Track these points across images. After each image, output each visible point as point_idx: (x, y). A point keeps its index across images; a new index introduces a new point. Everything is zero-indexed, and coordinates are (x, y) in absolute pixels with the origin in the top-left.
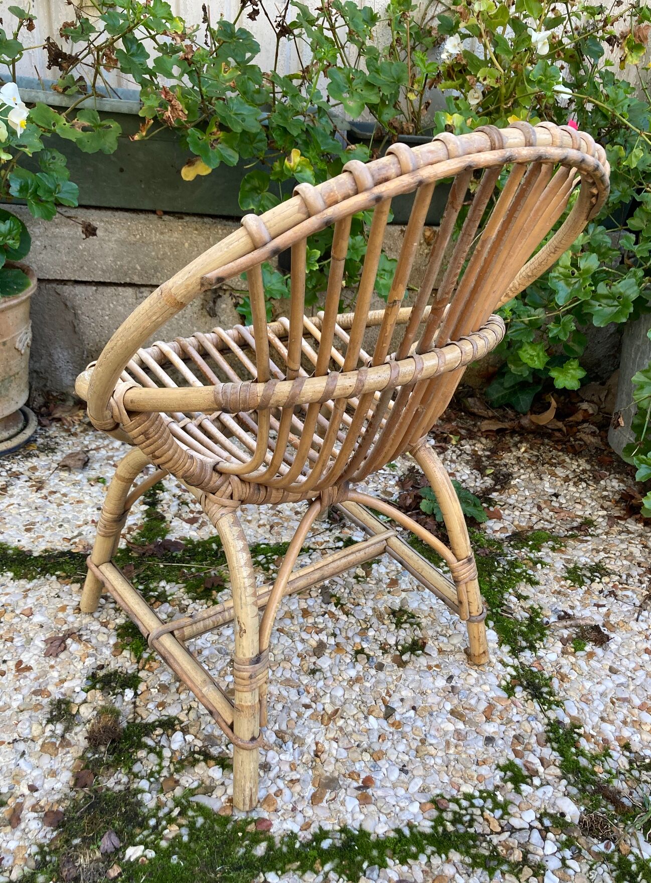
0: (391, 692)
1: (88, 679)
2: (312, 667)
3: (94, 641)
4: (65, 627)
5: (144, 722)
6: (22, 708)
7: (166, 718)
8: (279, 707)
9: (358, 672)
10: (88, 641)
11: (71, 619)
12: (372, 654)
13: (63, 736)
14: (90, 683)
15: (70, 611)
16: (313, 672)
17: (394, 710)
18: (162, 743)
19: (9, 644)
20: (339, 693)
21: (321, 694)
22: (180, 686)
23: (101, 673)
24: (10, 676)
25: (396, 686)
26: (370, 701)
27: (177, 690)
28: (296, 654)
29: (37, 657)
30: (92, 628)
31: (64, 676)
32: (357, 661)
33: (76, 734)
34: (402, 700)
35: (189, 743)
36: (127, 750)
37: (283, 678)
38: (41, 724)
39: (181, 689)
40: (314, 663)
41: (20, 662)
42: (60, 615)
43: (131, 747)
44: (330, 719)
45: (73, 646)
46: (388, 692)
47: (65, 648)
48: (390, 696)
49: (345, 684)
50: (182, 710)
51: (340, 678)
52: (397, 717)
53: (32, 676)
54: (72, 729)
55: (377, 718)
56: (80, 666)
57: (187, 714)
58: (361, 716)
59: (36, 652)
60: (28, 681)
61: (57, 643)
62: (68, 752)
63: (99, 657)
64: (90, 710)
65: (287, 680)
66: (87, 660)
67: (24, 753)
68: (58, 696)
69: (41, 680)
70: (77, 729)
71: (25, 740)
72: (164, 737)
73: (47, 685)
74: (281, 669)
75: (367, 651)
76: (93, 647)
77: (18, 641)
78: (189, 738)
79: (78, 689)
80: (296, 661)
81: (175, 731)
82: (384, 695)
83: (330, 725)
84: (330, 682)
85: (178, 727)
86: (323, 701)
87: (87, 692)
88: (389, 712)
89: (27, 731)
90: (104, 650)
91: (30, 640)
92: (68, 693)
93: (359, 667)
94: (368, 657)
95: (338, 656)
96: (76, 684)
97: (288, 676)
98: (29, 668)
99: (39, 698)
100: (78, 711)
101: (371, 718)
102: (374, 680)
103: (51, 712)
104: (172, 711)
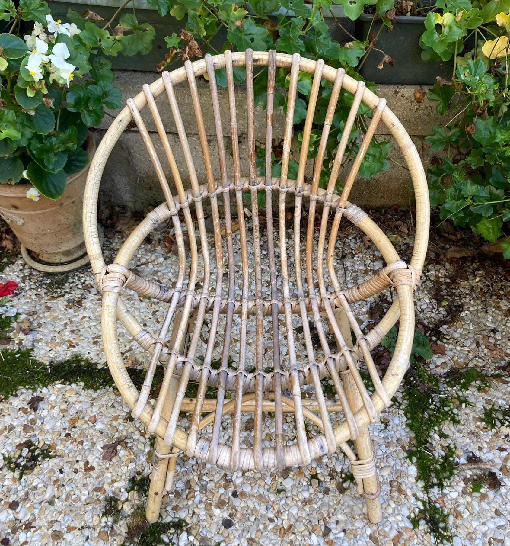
0: (331, 515)
1: (129, 481)
2: (280, 487)
3: (135, 449)
4: (117, 435)
5: (163, 522)
6: (87, 502)
7: (177, 520)
8: (252, 519)
9: (311, 494)
10: (131, 448)
11: (121, 428)
12: (322, 479)
13: (112, 528)
14: (131, 485)
15: (120, 421)
16: (279, 491)
17: (330, 530)
18: (173, 541)
19: (80, 447)
20: (294, 511)
21: (282, 511)
22: (189, 493)
23: (138, 478)
24: (80, 474)
25: (335, 509)
26: (314, 522)
27: (187, 496)
28: (269, 474)
29: (97, 460)
30: (134, 437)
31: (114, 478)
32: (311, 485)
33: (120, 526)
34: (337, 522)
35: (191, 542)
36: (151, 543)
37: (258, 494)
38: (99, 515)
39: (189, 496)
40: (281, 483)
41: (87, 463)
42: (114, 423)
43: (153, 541)
44: (285, 533)
45: (122, 452)
46: (328, 515)
47: (116, 453)
48: (329, 517)
49: (299, 504)
50: (188, 514)
51: (297, 499)
52: (332, 537)
53: (94, 476)
54: (118, 521)
55: (317, 536)
56: (125, 469)
57: (191, 517)
58: (307, 533)
59: (97, 455)
60: (92, 480)
61: (111, 450)
62: (115, 540)
63: (138, 463)
64: (130, 507)
65: (260, 495)
66: (130, 465)
67: (88, 538)
68: (111, 495)
69: (100, 479)
70: (121, 522)
71: (89, 527)
72: (175, 535)
73: (103, 484)
74: (257, 486)
75: (319, 476)
76: (134, 454)
77: (87, 445)
78: (191, 538)
79: (122, 490)
80: (269, 480)
81: (182, 531)
82: (325, 516)
83: (285, 538)
84: (289, 501)
85: (184, 529)
86: (282, 517)
87: (128, 492)
88: (327, 531)
89: (90, 520)
90: (141, 457)
91: (94, 444)
92: (117, 491)
93: (312, 490)
94: (320, 482)
95: (299, 479)
96: (122, 484)
97: (262, 493)
98: (92, 468)
99: (99, 493)
100: (122, 507)
101: (313, 535)
102: (320, 503)
103: (105, 507)
104: (182, 515)
